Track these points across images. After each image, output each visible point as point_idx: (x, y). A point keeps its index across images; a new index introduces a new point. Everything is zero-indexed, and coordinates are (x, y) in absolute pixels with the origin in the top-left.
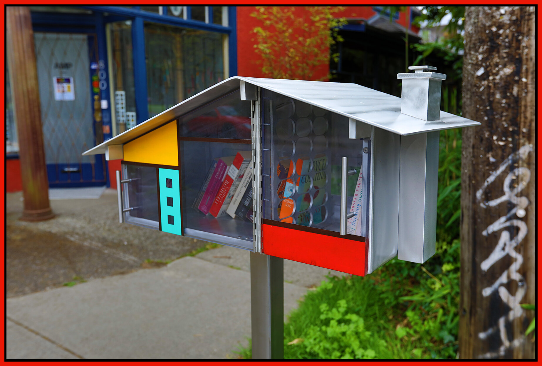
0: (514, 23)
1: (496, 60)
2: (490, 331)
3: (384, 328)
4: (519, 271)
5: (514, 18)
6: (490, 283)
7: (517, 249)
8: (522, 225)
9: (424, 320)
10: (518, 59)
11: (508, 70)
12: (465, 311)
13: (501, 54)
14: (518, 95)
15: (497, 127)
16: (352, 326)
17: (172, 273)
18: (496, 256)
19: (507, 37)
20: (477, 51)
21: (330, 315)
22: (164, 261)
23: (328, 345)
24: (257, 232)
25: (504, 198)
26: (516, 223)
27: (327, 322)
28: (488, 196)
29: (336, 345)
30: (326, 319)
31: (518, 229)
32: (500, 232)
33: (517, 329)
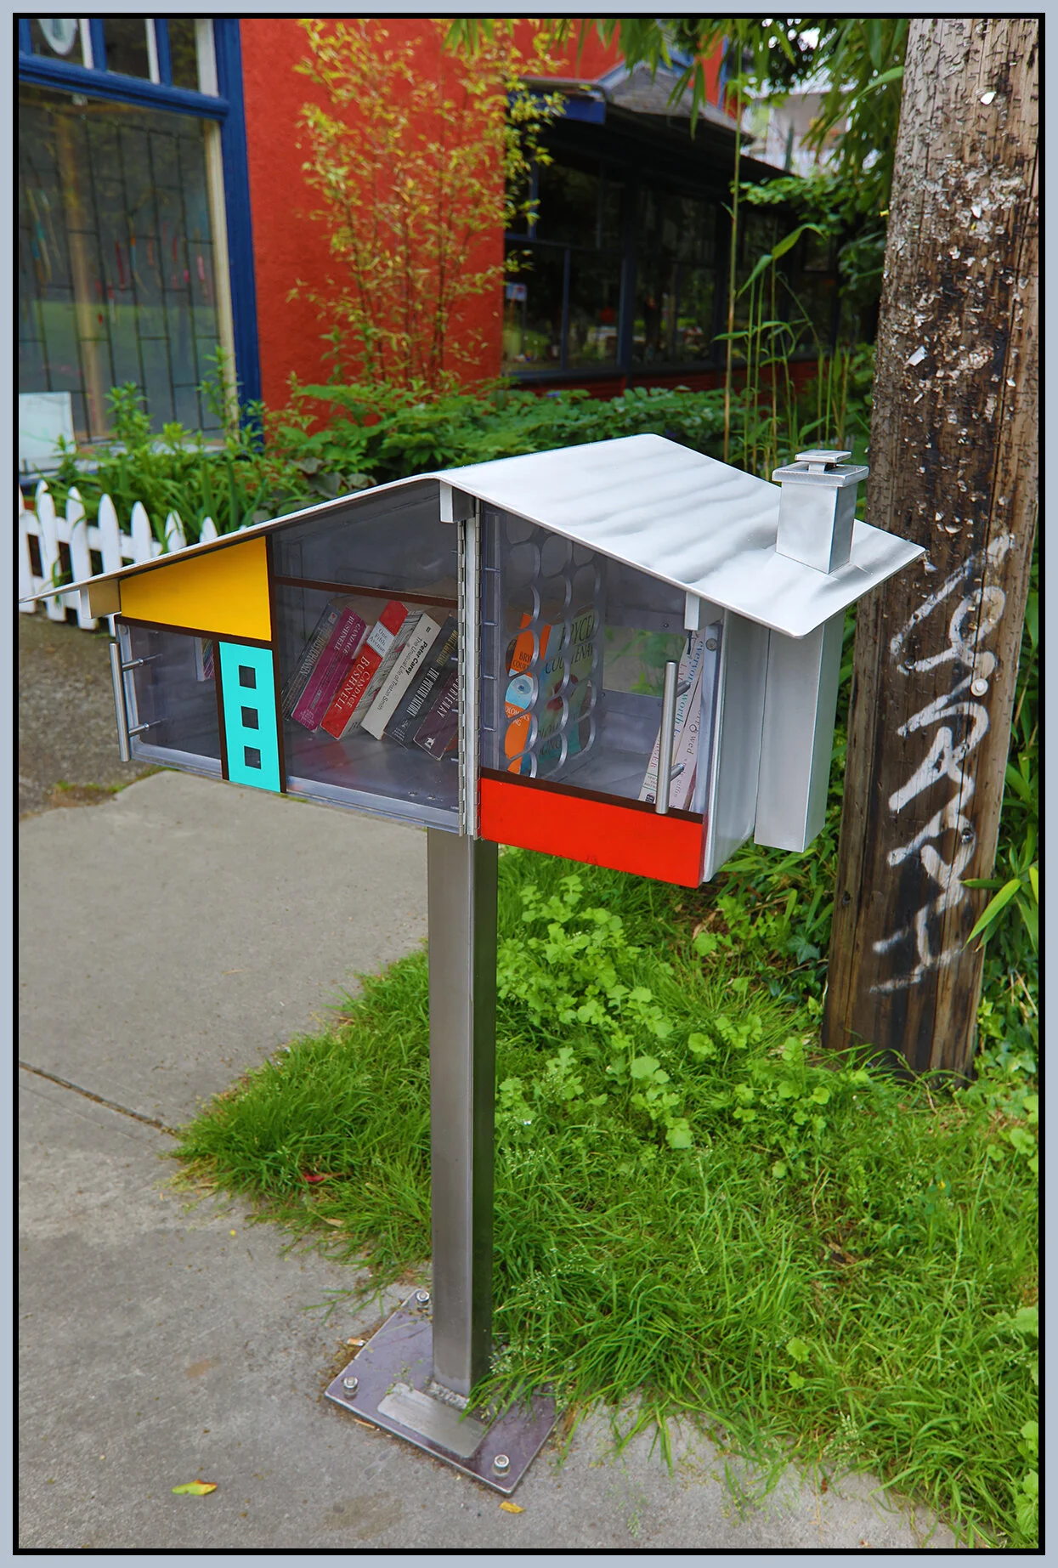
0: (999, 242)
1: (954, 331)
2: (896, 937)
3: (666, 934)
4: (963, 812)
5: (1000, 230)
6: (904, 840)
7: (965, 766)
8: (979, 714)
9: (755, 915)
10: (1001, 332)
11: (978, 359)
12: (847, 897)
13: (964, 318)
14: (995, 418)
15: (945, 493)
16: (599, 936)
17: (133, 817)
18: (922, 779)
19: (982, 276)
20: (912, 304)
21: (546, 913)
22: (106, 786)
23: (547, 982)
24: (470, 795)
25: (947, 655)
26: (968, 708)
27: (539, 929)
28: (914, 650)
29: (564, 981)
30: (535, 922)
31: (970, 722)
32: (932, 729)
33: (949, 930)
